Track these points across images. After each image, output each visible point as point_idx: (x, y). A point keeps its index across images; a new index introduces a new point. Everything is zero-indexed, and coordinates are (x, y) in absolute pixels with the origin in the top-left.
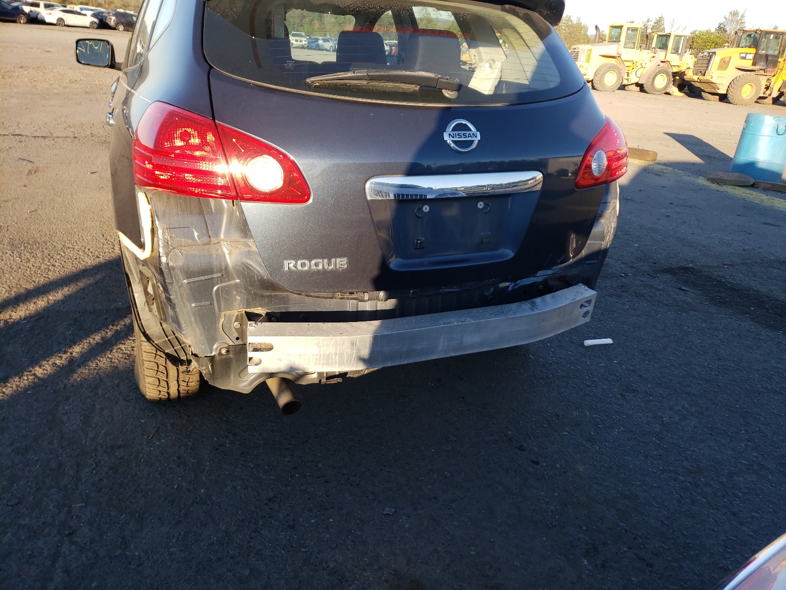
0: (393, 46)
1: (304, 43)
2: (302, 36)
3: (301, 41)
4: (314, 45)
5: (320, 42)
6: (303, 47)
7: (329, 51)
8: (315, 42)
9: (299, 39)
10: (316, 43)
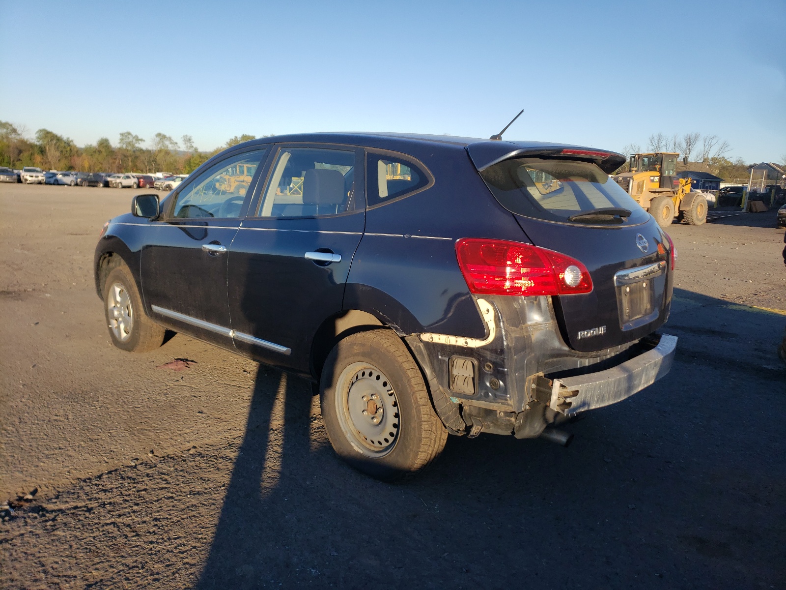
0: (141, 178)
1: (40, 178)
2: (37, 171)
3: (37, 177)
4: (52, 180)
5: (59, 177)
6: (40, 183)
7: (70, 185)
8: (52, 177)
9: (34, 174)
10: (54, 178)
